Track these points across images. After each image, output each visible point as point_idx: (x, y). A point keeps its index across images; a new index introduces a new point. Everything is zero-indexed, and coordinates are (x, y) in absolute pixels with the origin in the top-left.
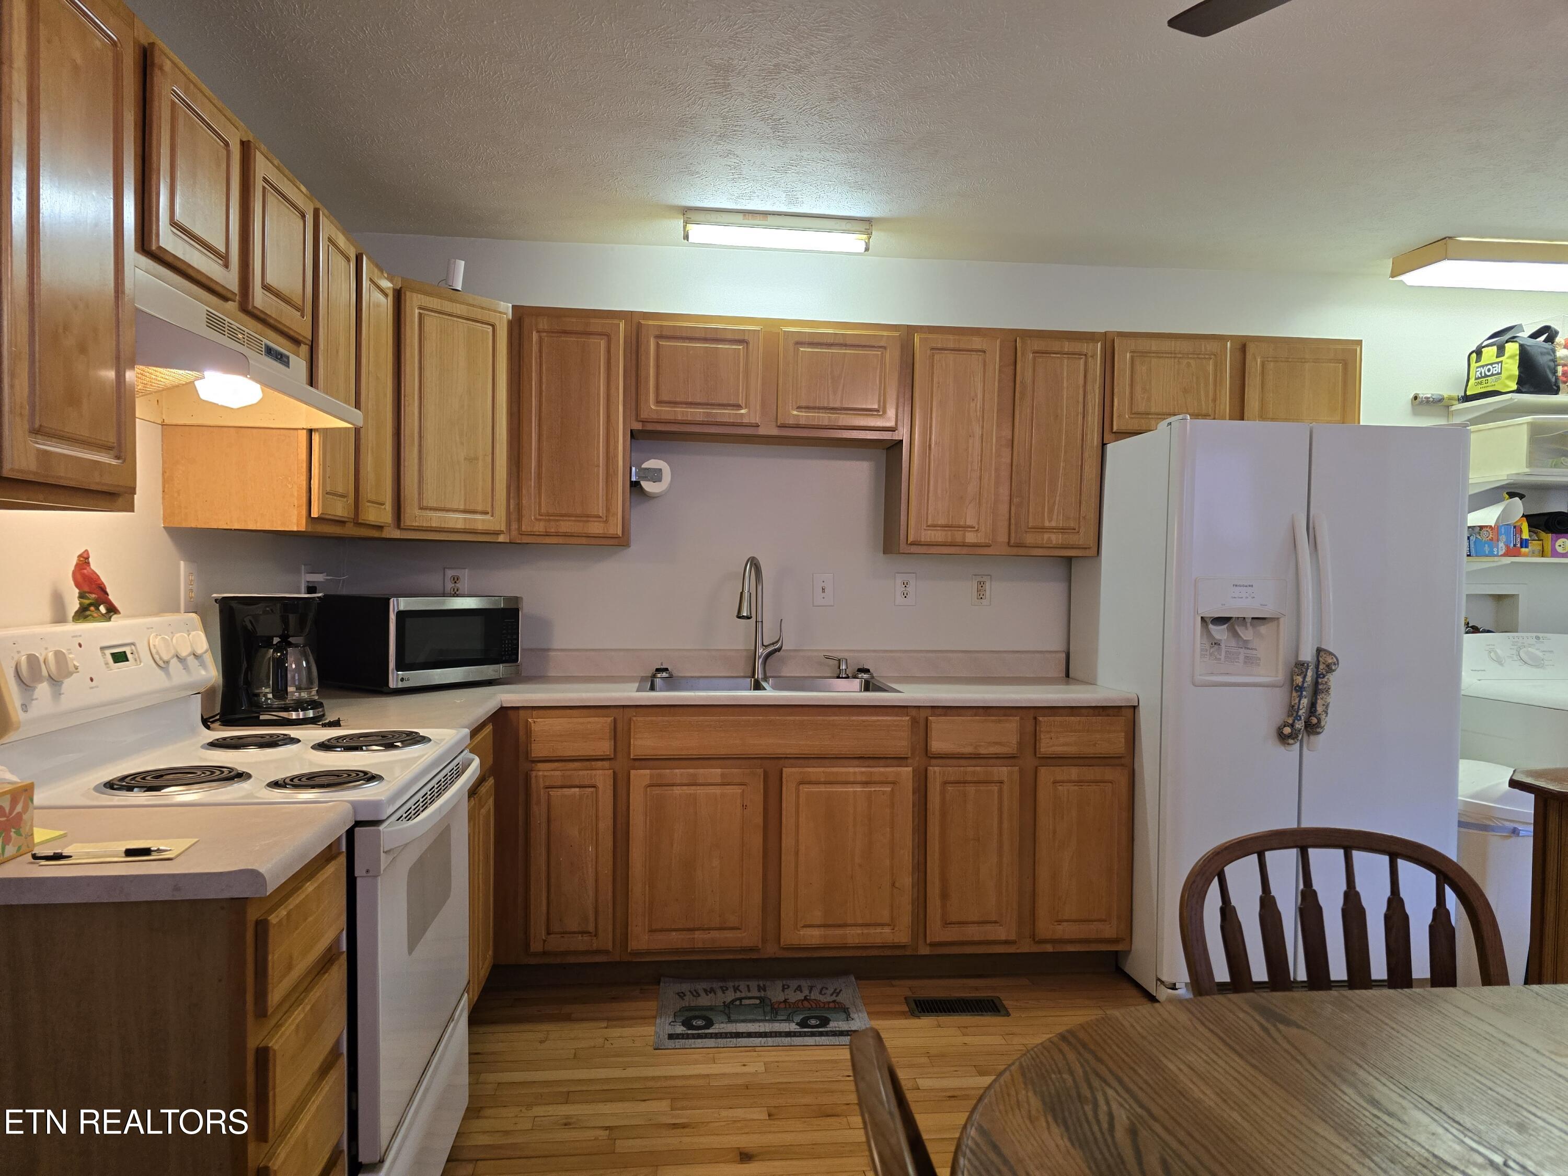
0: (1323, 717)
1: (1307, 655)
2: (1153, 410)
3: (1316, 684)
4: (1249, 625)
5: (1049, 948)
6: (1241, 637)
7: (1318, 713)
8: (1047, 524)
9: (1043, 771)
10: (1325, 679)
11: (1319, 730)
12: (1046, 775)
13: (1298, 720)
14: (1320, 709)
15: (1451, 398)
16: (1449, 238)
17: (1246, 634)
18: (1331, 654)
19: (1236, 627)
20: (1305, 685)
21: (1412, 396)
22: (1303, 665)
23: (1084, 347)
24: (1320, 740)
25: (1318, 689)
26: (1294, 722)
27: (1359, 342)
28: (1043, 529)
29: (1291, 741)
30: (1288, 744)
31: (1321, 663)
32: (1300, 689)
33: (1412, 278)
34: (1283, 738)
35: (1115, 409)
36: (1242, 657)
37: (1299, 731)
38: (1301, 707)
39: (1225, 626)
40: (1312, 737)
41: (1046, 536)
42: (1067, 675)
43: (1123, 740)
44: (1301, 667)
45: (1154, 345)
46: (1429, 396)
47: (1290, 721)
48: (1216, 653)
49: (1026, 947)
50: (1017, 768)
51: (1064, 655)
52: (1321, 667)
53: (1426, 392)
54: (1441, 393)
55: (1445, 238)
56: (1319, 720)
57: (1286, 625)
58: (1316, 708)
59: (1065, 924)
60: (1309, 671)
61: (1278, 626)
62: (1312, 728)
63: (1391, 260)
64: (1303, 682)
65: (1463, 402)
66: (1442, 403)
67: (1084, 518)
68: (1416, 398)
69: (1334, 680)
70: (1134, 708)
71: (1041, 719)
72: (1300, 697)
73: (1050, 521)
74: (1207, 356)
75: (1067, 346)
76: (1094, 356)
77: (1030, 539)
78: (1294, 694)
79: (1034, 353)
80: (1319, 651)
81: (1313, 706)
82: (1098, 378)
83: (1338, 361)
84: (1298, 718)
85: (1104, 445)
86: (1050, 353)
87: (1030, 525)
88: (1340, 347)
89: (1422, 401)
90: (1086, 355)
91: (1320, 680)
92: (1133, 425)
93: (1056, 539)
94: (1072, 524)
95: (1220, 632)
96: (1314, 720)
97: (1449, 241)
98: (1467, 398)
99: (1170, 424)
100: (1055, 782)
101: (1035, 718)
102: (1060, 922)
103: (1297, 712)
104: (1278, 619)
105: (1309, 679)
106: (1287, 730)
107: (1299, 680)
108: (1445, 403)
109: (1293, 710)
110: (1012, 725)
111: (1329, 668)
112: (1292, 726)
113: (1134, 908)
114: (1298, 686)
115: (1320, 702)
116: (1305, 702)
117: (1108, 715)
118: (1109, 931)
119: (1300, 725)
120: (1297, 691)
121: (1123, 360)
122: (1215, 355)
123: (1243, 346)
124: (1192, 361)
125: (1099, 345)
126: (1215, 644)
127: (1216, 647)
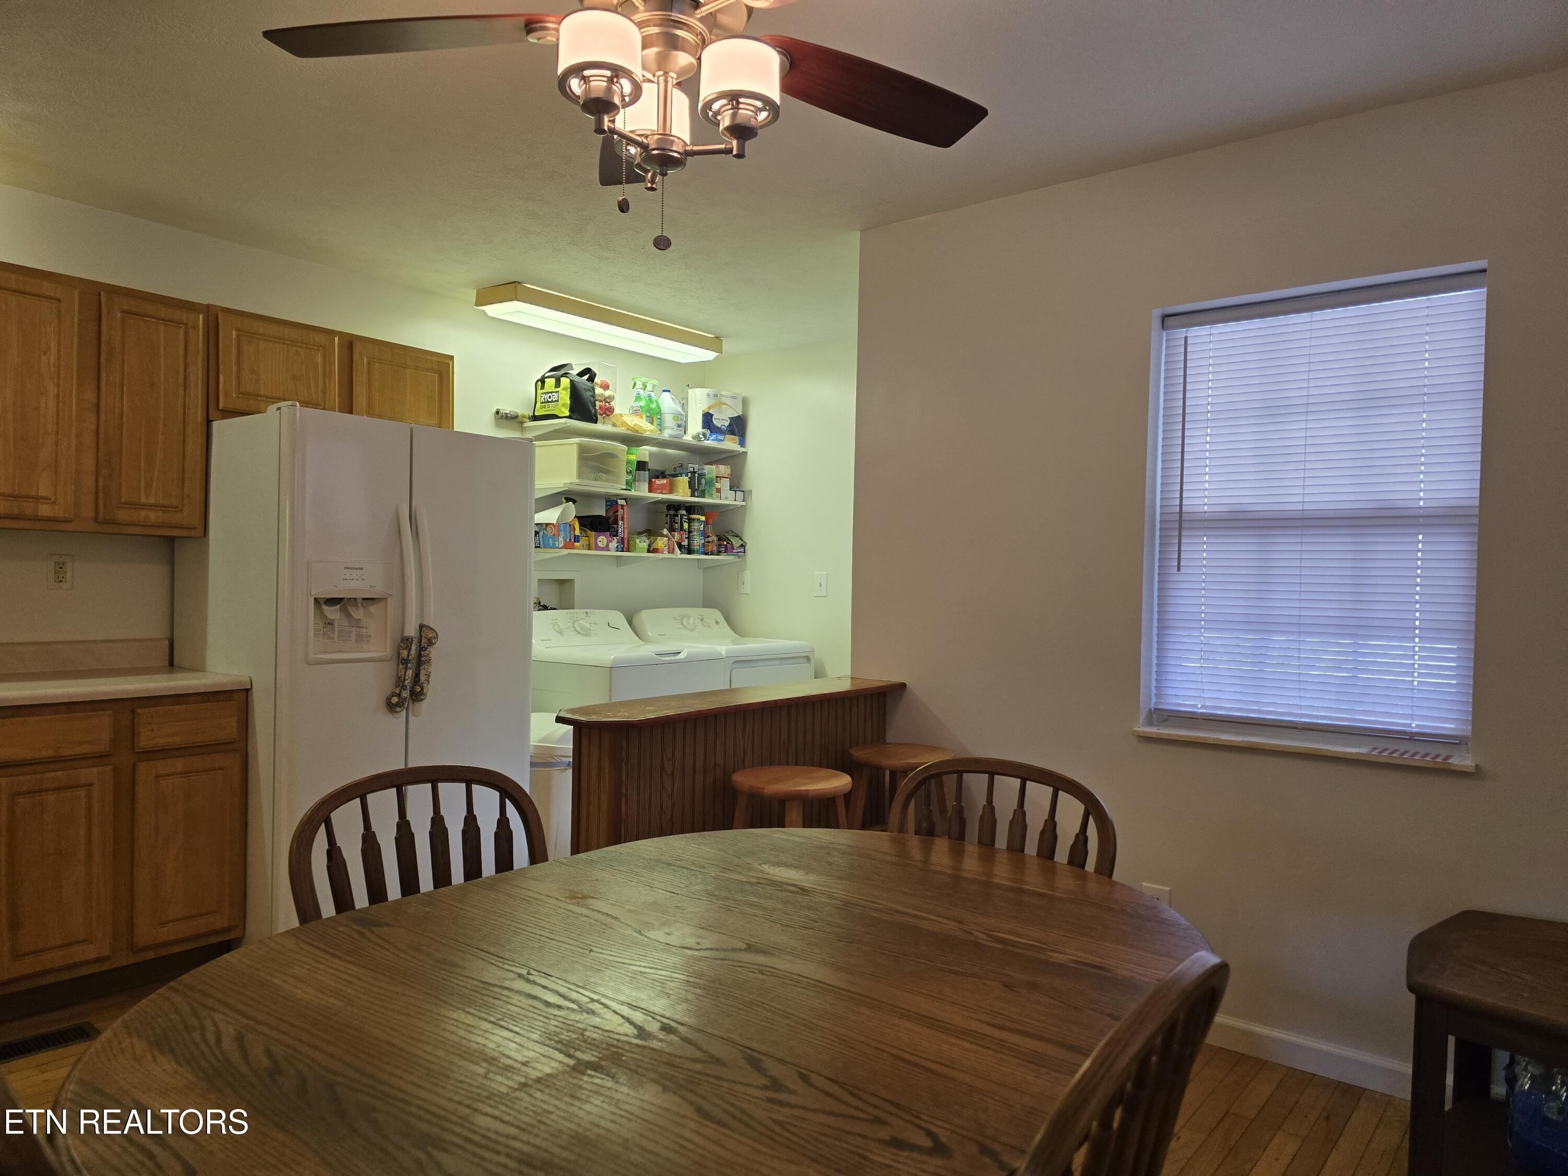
0: (425, 685)
1: (411, 631)
2: (262, 393)
3: (420, 656)
4: (360, 605)
5: (151, 955)
6: (353, 617)
7: (421, 682)
8: (143, 500)
9: (143, 767)
10: (427, 652)
11: (422, 697)
12: (145, 770)
13: (404, 690)
14: (423, 678)
15: (524, 417)
16: (518, 283)
17: (358, 613)
18: (431, 629)
19: (349, 608)
20: (410, 657)
21: (494, 410)
22: (408, 640)
23: (185, 316)
24: (424, 705)
25: (421, 661)
26: (401, 691)
27: (452, 358)
28: (139, 506)
29: (398, 709)
30: (396, 712)
31: (423, 638)
32: (405, 662)
33: (493, 310)
34: (392, 707)
35: (221, 385)
36: (353, 635)
37: (405, 699)
38: (407, 678)
39: (338, 607)
40: (417, 704)
41: (143, 513)
42: (171, 664)
43: (235, 725)
44: (406, 642)
45: (261, 328)
46: (508, 412)
47: (398, 692)
48: (329, 633)
49: (124, 960)
50: (110, 767)
51: (167, 642)
52: (424, 641)
53: (507, 409)
54: (517, 411)
55: (515, 282)
56: (422, 688)
57: (392, 604)
58: (419, 677)
59: (170, 924)
60: (413, 645)
61: (386, 606)
62: (417, 695)
63: (475, 290)
64: (408, 655)
65: (532, 421)
66: (518, 420)
67: (188, 496)
68: (498, 412)
69: (434, 652)
70: (247, 691)
71: (139, 711)
72: (406, 669)
73: (148, 497)
74: (315, 347)
75: (163, 312)
76: (195, 327)
77: (123, 515)
78: (401, 666)
79: (124, 313)
80: (422, 627)
81: (417, 676)
82: (201, 353)
83: (435, 371)
84: (404, 687)
85: (209, 422)
86: (142, 316)
87: (123, 500)
88: (434, 358)
89: (503, 416)
90: (186, 325)
91: (422, 653)
92: (242, 405)
93: (153, 516)
94: (174, 502)
95: (332, 612)
96: (418, 689)
97: (518, 285)
98: (535, 418)
99: (279, 409)
100: (157, 777)
101: (133, 711)
102: (163, 924)
103: (404, 682)
104: (386, 599)
105: (413, 652)
106: (395, 700)
107: (404, 653)
108: (520, 419)
109: (399, 681)
110: (104, 720)
111: (430, 643)
112: (399, 695)
113: (248, 892)
114: (403, 659)
115: (422, 672)
116: (410, 673)
117: (218, 701)
118: (219, 922)
119: (405, 694)
120: (403, 664)
121: (229, 334)
122: (323, 347)
123: (350, 343)
124: (300, 350)
125: (201, 316)
126: (329, 623)
127: (330, 627)
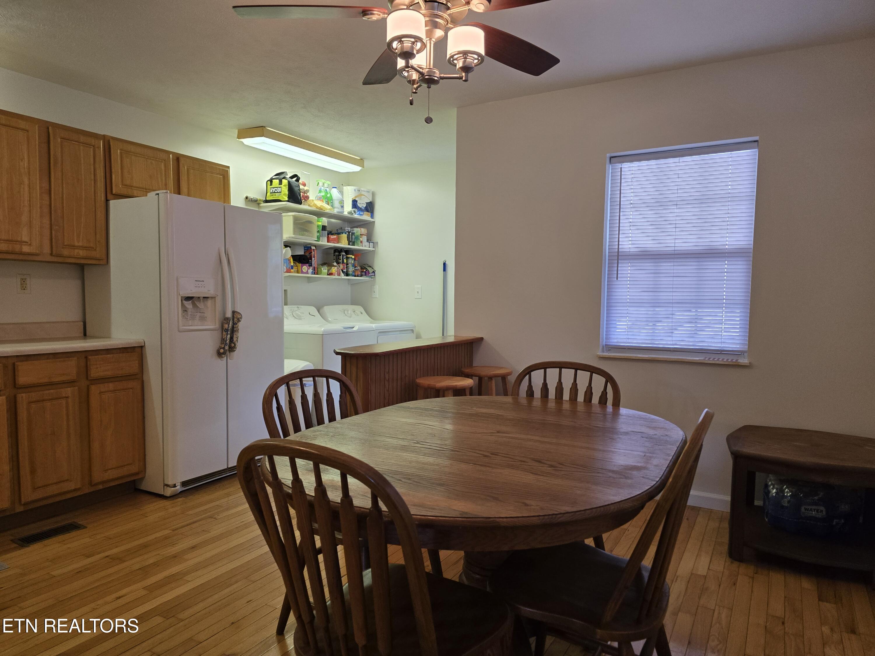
0: (236, 343)
1: (229, 315)
2: (135, 185)
3: (233, 327)
4: (202, 301)
5: (101, 487)
6: (199, 307)
7: (234, 341)
8: (76, 244)
9: (93, 388)
10: (237, 325)
11: (234, 349)
13: (226, 345)
14: (235, 339)
15: (260, 200)
16: (264, 127)
17: (201, 305)
18: (239, 313)
19: (195, 302)
20: (229, 328)
21: (245, 197)
22: (228, 319)
23: (93, 141)
24: (235, 354)
25: (233, 331)
26: (225, 346)
27: (229, 167)
28: (73, 247)
29: (223, 356)
30: (222, 357)
31: (235, 318)
32: (227, 330)
33: (247, 141)
34: (220, 355)
35: (113, 180)
36: (198, 317)
37: (227, 350)
38: (227, 339)
39: (190, 302)
40: (231, 353)
41: (76, 251)
42: (85, 334)
43: (137, 365)
44: (227, 320)
45: (132, 148)
46: (252, 198)
47: (223, 346)
48: (186, 316)
49: (87, 490)
50: (77, 388)
51: (82, 323)
52: (235, 320)
53: (251, 196)
54: (257, 197)
55: (262, 127)
56: (235, 345)
57: (219, 300)
58: (233, 339)
59: (110, 471)
60: (231, 322)
61: (215, 301)
62: (232, 349)
63: (237, 130)
64: (228, 327)
65: (265, 203)
66: (257, 202)
67: (99, 242)
68: (247, 198)
69: (241, 325)
70: (142, 347)
71: (90, 357)
72: (227, 334)
73: (78, 242)
74: (160, 160)
75: (82, 139)
76: (99, 147)
77: (66, 252)
78: (224, 333)
79: (61, 138)
80: (234, 312)
81: (232, 338)
82: (102, 161)
83: (221, 175)
84: (226, 344)
85: (107, 201)
86: (72, 141)
87: (65, 244)
88: (221, 168)
89: (250, 200)
90: (94, 146)
91: (235, 326)
92: (124, 191)
93: (82, 253)
94: (92, 245)
95: (188, 305)
96: (233, 345)
97: (264, 128)
98: (266, 201)
99: (158, 194)
100: (100, 393)
101: (86, 357)
102: (106, 471)
103: (226, 341)
104: (215, 297)
105: (230, 325)
106: (222, 351)
107: (226, 326)
108: (258, 202)
109: (223, 341)
110: (73, 363)
111: (239, 320)
112: (224, 348)
113: (146, 453)
114: (226, 329)
115: (235, 336)
116: (229, 336)
117: (128, 352)
118: (134, 469)
119: (227, 348)
120: (225, 332)
121: (116, 153)
122: (164, 160)
123: (178, 158)
124: (153, 162)
125: (101, 141)
126: (185, 311)
127: (186, 312)
